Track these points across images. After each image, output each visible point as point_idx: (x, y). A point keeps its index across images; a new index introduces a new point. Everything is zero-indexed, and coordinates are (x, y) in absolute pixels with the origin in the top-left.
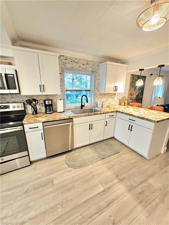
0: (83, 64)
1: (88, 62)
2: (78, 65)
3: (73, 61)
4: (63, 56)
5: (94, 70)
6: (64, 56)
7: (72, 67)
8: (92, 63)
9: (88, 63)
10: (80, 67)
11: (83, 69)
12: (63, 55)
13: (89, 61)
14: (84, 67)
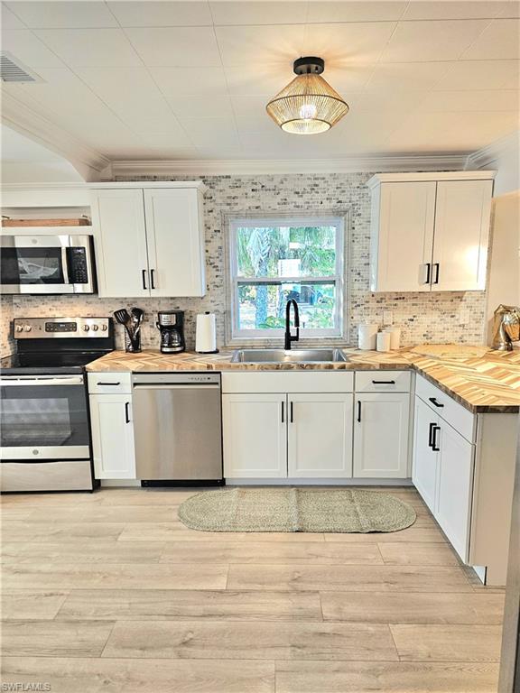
0: (298, 193)
1: (317, 182)
2: (279, 198)
3: (259, 187)
4: (227, 177)
5: (345, 206)
6: (229, 177)
7: (257, 208)
8: (335, 184)
9: (316, 185)
10: (285, 202)
11: (298, 207)
12: (225, 174)
13: (324, 179)
14: (300, 201)
